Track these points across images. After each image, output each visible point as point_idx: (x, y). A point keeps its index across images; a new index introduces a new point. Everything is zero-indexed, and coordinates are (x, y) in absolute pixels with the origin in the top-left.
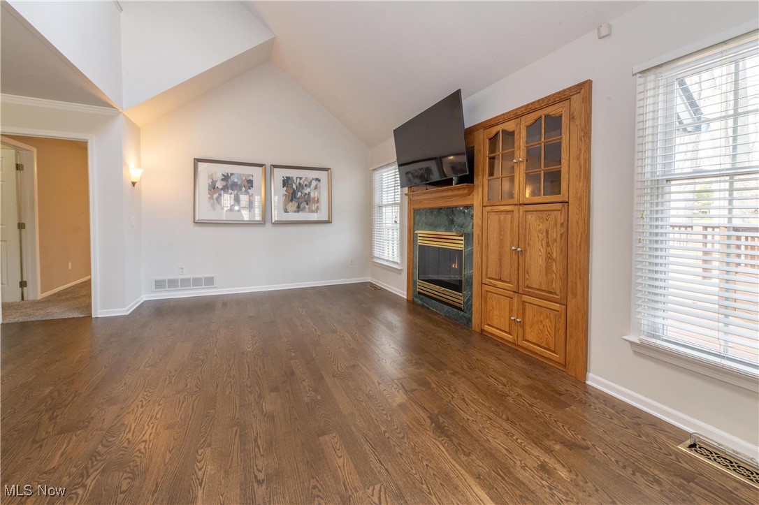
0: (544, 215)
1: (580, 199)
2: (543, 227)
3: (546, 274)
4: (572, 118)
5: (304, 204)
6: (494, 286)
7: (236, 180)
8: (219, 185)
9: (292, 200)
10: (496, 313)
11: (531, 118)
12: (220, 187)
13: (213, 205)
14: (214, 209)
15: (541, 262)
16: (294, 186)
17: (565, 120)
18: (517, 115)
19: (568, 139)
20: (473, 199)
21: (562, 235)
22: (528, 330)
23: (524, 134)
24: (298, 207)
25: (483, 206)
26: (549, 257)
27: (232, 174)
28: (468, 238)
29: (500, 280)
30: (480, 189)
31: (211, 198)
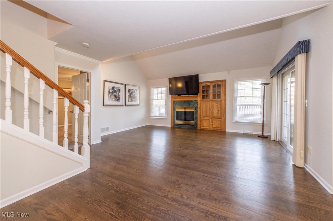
0: (217, 103)
1: (224, 100)
2: (217, 105)
3: (218, 113)
4: (223, 85)
5: (133, 99)
6: (205, 118)
7: (116, 89)
8: (111, 91)
9: (130, 97)
10: (205, 123)
11: (214, 84)
12: (111, 92)
13: (109, 99)
14: (109, 100)
15: (217, 111)
16: (131, 92)
17: (221, 85)
18: (211, 82)
19: (222, 89)
20: (198, 99)
21: (221, 106)
22: (213, 125)
23: (212, 86)
24: (132, 100)
25: (201, 101)
26: (218, 110)
27: (115, 87)
28: (196, 108)
29: (206, 116)
30: (200, 97)
31: (108, 96)
